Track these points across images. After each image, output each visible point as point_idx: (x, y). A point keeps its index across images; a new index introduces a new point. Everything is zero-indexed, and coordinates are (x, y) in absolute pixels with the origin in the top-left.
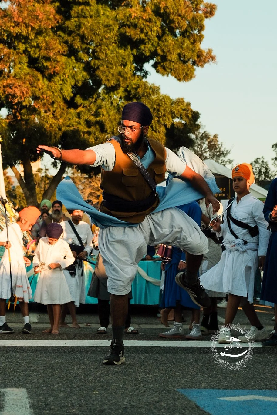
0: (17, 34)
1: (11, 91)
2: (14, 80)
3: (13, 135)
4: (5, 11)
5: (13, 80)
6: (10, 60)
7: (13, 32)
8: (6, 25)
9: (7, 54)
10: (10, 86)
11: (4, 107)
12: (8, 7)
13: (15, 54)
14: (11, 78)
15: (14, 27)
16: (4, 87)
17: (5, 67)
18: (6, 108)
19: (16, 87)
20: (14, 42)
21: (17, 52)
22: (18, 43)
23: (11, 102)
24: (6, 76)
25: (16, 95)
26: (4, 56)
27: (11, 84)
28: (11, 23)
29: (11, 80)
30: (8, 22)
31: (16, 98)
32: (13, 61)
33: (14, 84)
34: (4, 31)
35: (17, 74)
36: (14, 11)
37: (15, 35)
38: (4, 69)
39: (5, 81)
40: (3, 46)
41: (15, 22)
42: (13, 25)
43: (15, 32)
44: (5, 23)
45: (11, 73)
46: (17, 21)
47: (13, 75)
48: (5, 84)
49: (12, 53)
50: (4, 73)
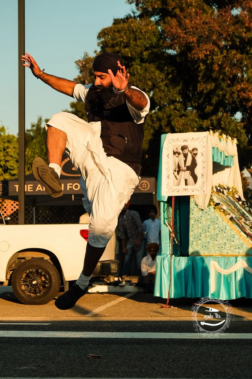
0: (249, 39)
1: (245, 94)
2: (248, 84)
3: (248, 138)
4: (237, 17)
5: (246, 85)
6: (243, 65)
7: (245, 37)
8: (238, 31)
9: (240, 59)
10: (243, 90)
11: (238, 111)
12: (239, 13)
13: (247, 59)
14: (245, 82)
15: (245, 33)
16: (238, 91)
17: (238, 72)
18: (241, 112)
19: (249, 91)
20: (246, 47)
21: (249, 57)
22: (250, 47)
23: (246, 106)
24: (240, 80)
25: (250, 99)
26: (237, 61)
27: (244, 88)
28: (243, 29)
29: (244, 85)
30: (240, 28)
31: (250, 102)
32: (246, 66)
33: (247, 88)
34: (236, 37)
35: (250, 78)
36: (246, 17)
37: (247, 40)
38: (238, 74)
39: (239, 86)
40: (236, 51)
41: (246, 27)
42: (245, 30)
43: (247, 37)
44: (237, 29)
45: (245, 78)
46: (248, 26)
47: (246, 80)
48: (239, 89)
49: (244, 58)
50: (237, 78)
